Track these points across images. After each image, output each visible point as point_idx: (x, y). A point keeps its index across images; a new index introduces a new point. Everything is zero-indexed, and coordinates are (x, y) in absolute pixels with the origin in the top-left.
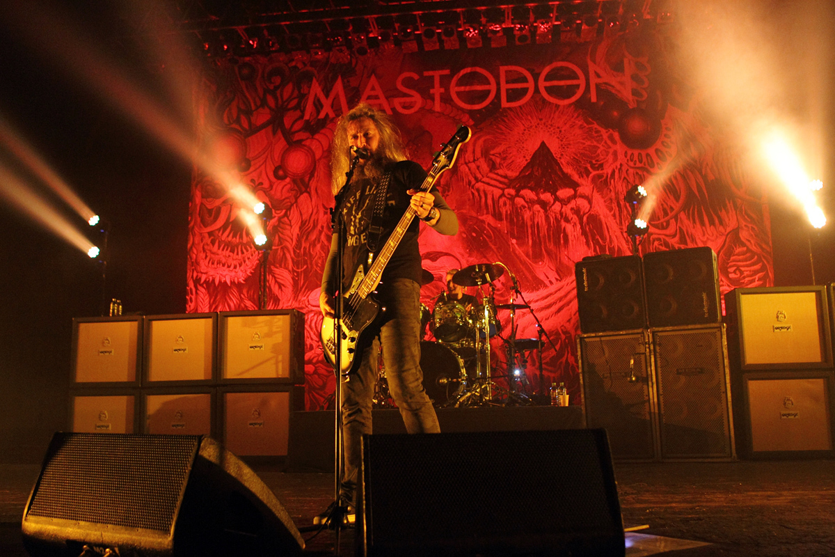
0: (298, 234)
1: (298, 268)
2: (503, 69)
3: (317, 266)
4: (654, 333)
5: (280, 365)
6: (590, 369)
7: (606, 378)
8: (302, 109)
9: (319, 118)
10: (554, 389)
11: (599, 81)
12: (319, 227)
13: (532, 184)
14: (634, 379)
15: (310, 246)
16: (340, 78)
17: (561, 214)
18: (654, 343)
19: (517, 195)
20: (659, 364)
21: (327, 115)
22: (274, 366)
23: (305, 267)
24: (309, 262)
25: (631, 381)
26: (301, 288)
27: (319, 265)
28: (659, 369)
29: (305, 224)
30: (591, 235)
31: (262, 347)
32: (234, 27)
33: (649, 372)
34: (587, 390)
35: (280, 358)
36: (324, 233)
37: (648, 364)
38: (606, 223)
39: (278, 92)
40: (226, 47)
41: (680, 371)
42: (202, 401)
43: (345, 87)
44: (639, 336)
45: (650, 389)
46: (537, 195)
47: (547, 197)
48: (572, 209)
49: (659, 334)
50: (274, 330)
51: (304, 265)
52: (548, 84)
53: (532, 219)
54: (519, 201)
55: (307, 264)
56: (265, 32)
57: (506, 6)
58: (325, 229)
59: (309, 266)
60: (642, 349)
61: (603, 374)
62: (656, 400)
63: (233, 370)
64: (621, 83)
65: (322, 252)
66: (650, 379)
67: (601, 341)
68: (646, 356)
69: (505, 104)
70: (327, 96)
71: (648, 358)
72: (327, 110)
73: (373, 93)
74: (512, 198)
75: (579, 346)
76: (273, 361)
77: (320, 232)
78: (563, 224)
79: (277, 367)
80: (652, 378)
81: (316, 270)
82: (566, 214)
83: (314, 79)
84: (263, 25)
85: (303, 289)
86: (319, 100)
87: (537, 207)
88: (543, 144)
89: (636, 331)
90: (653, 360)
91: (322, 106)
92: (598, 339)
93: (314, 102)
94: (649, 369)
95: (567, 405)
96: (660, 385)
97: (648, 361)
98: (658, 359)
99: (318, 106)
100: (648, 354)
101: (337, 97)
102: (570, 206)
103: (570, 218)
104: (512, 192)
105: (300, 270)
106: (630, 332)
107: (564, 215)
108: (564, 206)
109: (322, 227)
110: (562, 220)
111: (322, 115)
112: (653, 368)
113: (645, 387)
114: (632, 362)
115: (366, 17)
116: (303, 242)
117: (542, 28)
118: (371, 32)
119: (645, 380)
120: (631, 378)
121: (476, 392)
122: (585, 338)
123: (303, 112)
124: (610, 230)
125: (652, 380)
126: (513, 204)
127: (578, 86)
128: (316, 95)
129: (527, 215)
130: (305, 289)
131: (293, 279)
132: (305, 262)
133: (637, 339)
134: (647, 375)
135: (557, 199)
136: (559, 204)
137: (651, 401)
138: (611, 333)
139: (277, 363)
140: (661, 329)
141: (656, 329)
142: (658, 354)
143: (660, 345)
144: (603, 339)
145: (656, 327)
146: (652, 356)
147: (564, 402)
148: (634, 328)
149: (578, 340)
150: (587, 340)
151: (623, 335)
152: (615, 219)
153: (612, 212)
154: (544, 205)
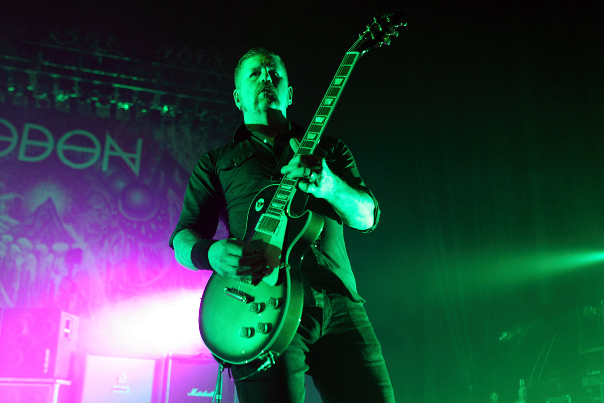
2: (28, 127)
11: (113, 154)
13: (31, 233)
17: (53, 265)
19: (15, 241)
46: (34, 244)
47: (42, 247)
52: (67, 147)
53: (23, 265)
54: (15, 247)
64: (133, 160)
69: (22, 157)
74: (9, 244)
78: (53, 275)
82: (57, 266)
87: (31, 256)
88: (49, 201)
104: (10, 238)
108: (57, 259)
110: (53, 271)
117: (60, 98)
126: (8, 251)
127: (92, 155)
129: (19, 261)
135: (51, 251)
136: (53, 256)
154: (38, 254)
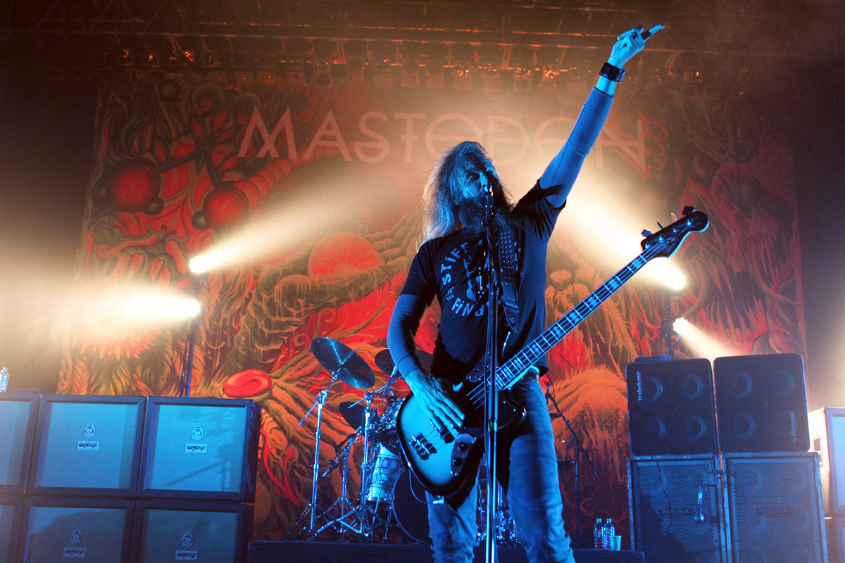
0: (217, 301)
1: (214, 345)
3: (239, 344)
4: (727, 460)
5: (228, 474)
6: (644, 503)
7: (664, 515)
8: (237, 143)
9: (258, 156)
10: (599, 527)
12: (246, 294)
14: (702, 518)
15: (231, 317)
16: (288, 109)
17: (555, 301)
18: (728, 472)
20: (734, 500)
21: (268, 154)
22: (220, 475)
23: (223, 344)
24: (228, 339)
25: (699, 521)
26: (215, 372)
27: (242, 343)
28: (734, 507)
29: (228, 288)
30: (591, 331)
31: (204, 448)
32: (165, 34)
33: (721, 511)
34: (639, 530)
35: (229, 464)
36: (251, 302)
37: (720, 500)
38: (609, 317)
39: (207, 120)
40: (151, 57)
41: (761, 510)
42: (113, 519)
43: (294, 122)
44: (709, 462)
45: (722, 533)
48: (568, 296)
49: (735, 461)
50: (224, 425)
51: (222, 342)
52: (546, 142)
55: (226, 341)
56: (204, 45)
57: (506, 45)
58: (254, 297)
59: (229, 343)
60: (711, 479)
61: (660, 511)
62: (729, 547)
63: (161, 478)
65: (247, 327)
66: (721, 519)
67: (658, 466)
68: (716, 490)
70: (270, 132)
71: (720, 492)
72: (269, 148)
73: (328, 133)
75: (629, 472)
76: (219, 468)
77: (247, 301)
78: (557, 314)
79: (223, 478)
80: (724, 518)
81: (237, 350)
82: (561, 302)
83: (256, 108)
84: (203, 35)
85: (218, 373)
86: (259, 135)
89: (704, 456)
90: (726, 494)
91: (263, 143)
92: (654, 464)
93: (253, 136)
94: (721, 507)
95: (619, 549)
96: (736, 528)
97: (720, 496)
98: (733, 494)
99: (257, 142)
100: (719, 486)
101: (283, 134)
102: (565, 292)
103: (565, 307)
105: (216, 348)
106: (697, 456)
107: (558, 303)
108: (559, 292)
109: (250, 295)
110: (556, 309)
111: (261, 154)
112: (726, 505)
113: (715, 529)
114: (700, 496)
115: (333, 39)
116: (223, 311)
118: (337, 58)
119: (715, 520)
120: (699, 517)
121: (501, 526)
122: (639, 461)
123: (238, 147)
124: (614, 326)
125: (724, 521)
128: (256, 127)
130: (221, 373)
131: (206, 358)
132: (224, 339)
133: (705, 467)
134: (718, 514)
136: (553, 289)
137: (723, 549)
138: (672, 457)
139: (223, 471)
140: (737, 455)
141: (731, 455)
142: (732, 487)
143: (735, 475)
144: (660, 464)
145: (730, 451)
146: (726, 490)
147: (615, 545)
148: (701, 452)
149: (629, 464)
150: (640, 464)
151: (687, 460)
152: (621, 312)
153: (617, 304)
